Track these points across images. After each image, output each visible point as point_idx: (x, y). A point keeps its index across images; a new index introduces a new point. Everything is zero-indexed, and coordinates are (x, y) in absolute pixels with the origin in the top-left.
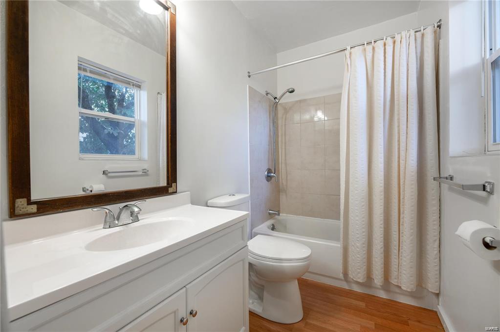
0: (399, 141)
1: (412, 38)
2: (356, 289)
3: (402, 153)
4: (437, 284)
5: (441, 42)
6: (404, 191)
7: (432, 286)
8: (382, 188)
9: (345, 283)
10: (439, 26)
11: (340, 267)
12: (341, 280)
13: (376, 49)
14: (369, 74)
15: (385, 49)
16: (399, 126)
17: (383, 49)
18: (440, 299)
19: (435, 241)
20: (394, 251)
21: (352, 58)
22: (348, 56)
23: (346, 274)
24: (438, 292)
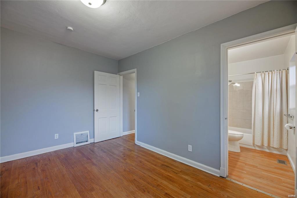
0: (273, 103)
1: (278, 73)
2: (257, 149)
3: (275, 107)
4: (287, 146)
5: (288, 75)
6: (275, 118)
7: (285, 147)
8: (268, 117)
9: (253, 147)
10: (288, 70)
11: (252, 142)
12: (252, 146)
13: (266, 74)
14: (263, 81)
15: (269, 75)
16: (273, 99)
17: (268, 75)
18: (288, 151)
19: (286, 133)
20: (272, 136)
21: (257, 76)
22: (255, 76)
23: (254, 144)
24: (287, 149)
